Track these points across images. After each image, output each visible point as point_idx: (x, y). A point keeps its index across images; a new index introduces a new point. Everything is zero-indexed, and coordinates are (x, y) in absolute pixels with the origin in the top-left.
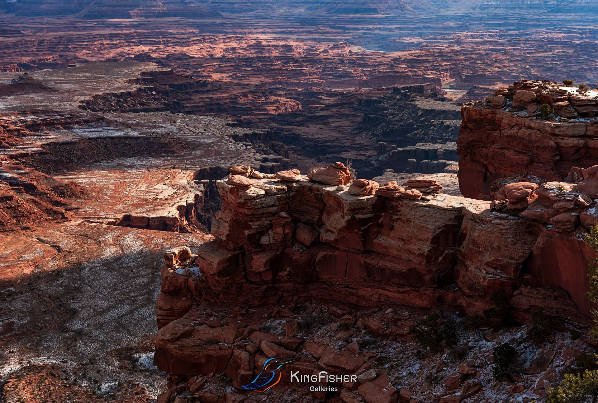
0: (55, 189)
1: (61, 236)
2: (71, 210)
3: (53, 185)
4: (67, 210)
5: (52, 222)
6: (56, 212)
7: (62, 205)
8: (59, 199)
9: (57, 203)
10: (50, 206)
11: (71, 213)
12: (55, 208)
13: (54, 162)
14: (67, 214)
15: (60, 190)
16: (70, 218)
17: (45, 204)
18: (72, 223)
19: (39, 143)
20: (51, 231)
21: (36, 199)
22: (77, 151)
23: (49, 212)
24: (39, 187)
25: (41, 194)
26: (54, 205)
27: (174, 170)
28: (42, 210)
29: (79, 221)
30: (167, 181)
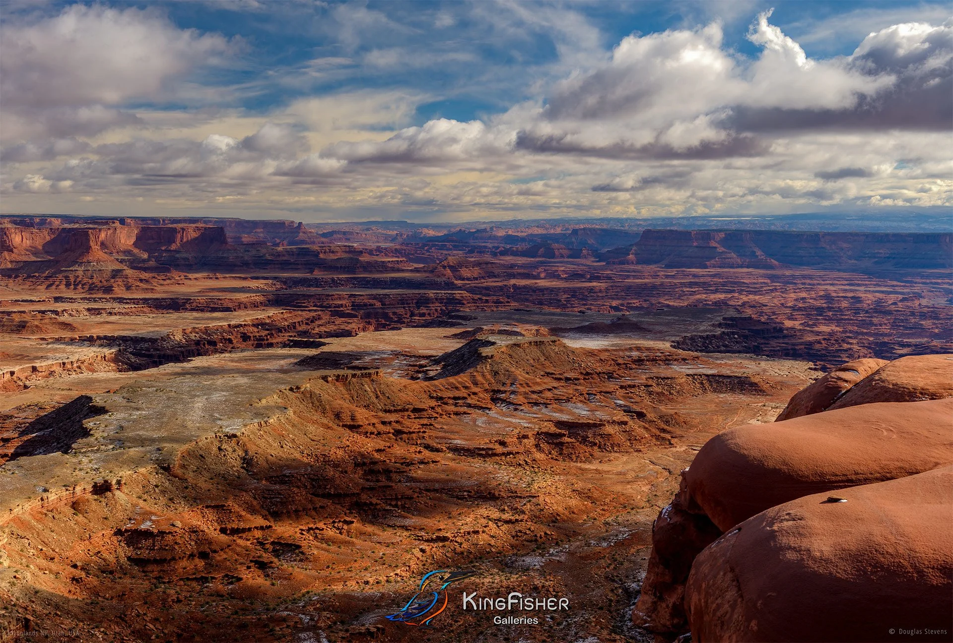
0: (661, 417)
1: (670, 460)
2: (676, 437)
3: (659, 414)
4: (672, 437)
5: (660, 447)
6: (663, 438)
7: (669, 432)
8: (666, 427)
9: (664, 431)
10: (658, 433)
11: (676, 440)
12: (662, 435)
13: (658, 393)
14: (673, 441)
15: (666, 419)
16: (675, 445)
17: (654, 430)
18: (678, 449)
19: (644, 377)
20: (660, 455)
21: (647, 426)
22: (677, 385)
23: (658, 438)
24: (648, 415)
25: (651, 421)
26: (660, 432)
27: (765, 408)
28: (652, 436)
29: (683, 449)
30: (760, 418)
